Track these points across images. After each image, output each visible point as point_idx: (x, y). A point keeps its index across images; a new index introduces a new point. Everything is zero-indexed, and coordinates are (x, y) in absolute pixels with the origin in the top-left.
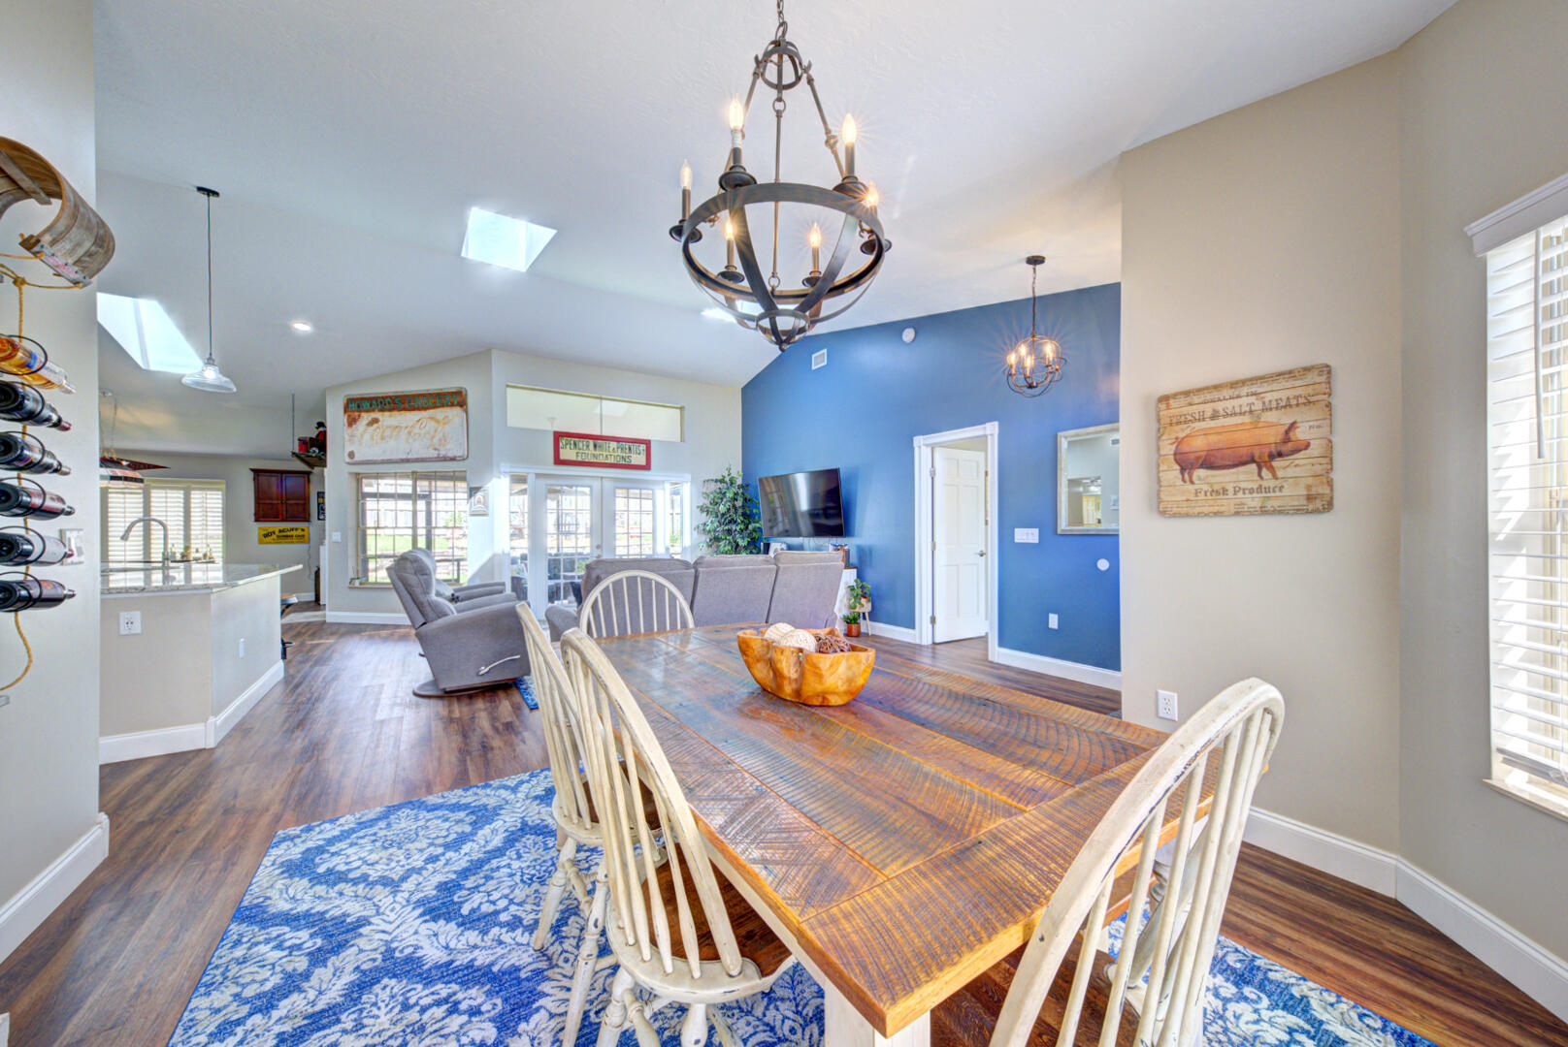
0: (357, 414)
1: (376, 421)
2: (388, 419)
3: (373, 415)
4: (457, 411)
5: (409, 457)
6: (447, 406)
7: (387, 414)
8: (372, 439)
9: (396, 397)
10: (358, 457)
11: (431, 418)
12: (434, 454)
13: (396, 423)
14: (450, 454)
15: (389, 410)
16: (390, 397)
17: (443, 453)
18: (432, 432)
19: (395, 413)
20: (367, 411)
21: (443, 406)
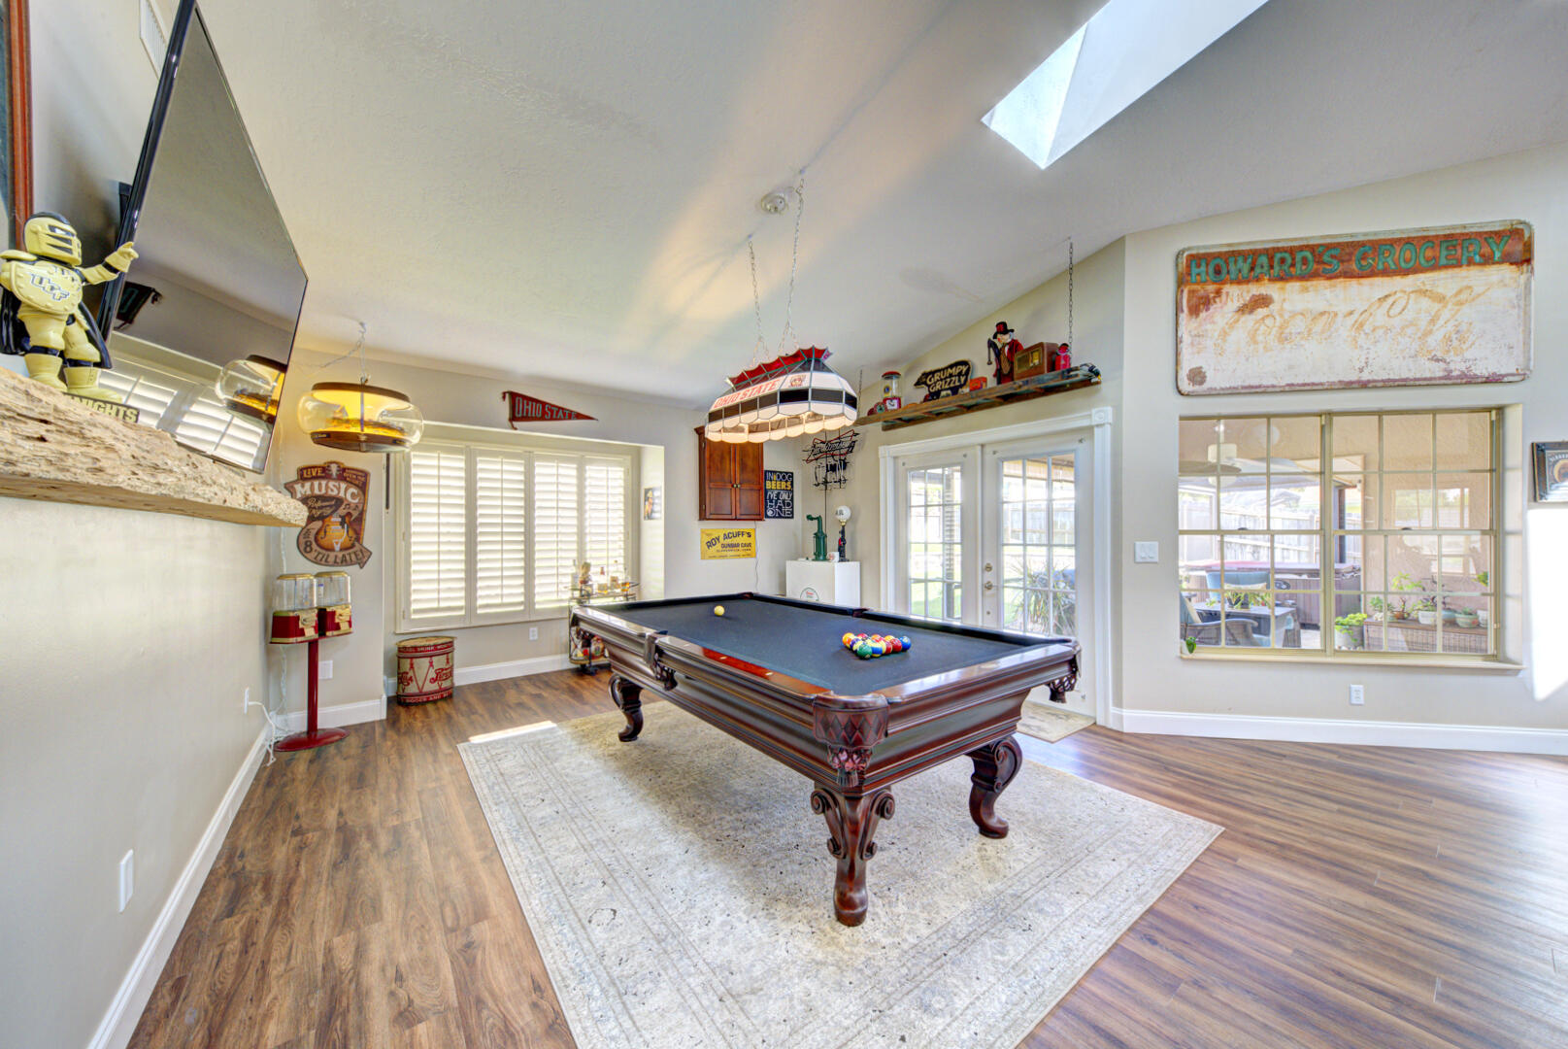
0: (1211, 288)
1: (1263, 301)
2: (1293, 298)
3: (1255, 289)
4: (1507, 271)
5: (1365, 376)
6: (1470, 262)
7: (1294, 286)
8: (1253, 338)
9: (1328, 247)
10: (1213, 381)
11: (1423, 292)
12: (1437, 370)
13: (1321, 306)
14: (1481, 370)
15: (1302, 278)
16: (1312, 248)
17: (1457, 367)
18: (1423, 324)
19: (1321, 284)
20: (1239, 282)
21: (1459, 265)
